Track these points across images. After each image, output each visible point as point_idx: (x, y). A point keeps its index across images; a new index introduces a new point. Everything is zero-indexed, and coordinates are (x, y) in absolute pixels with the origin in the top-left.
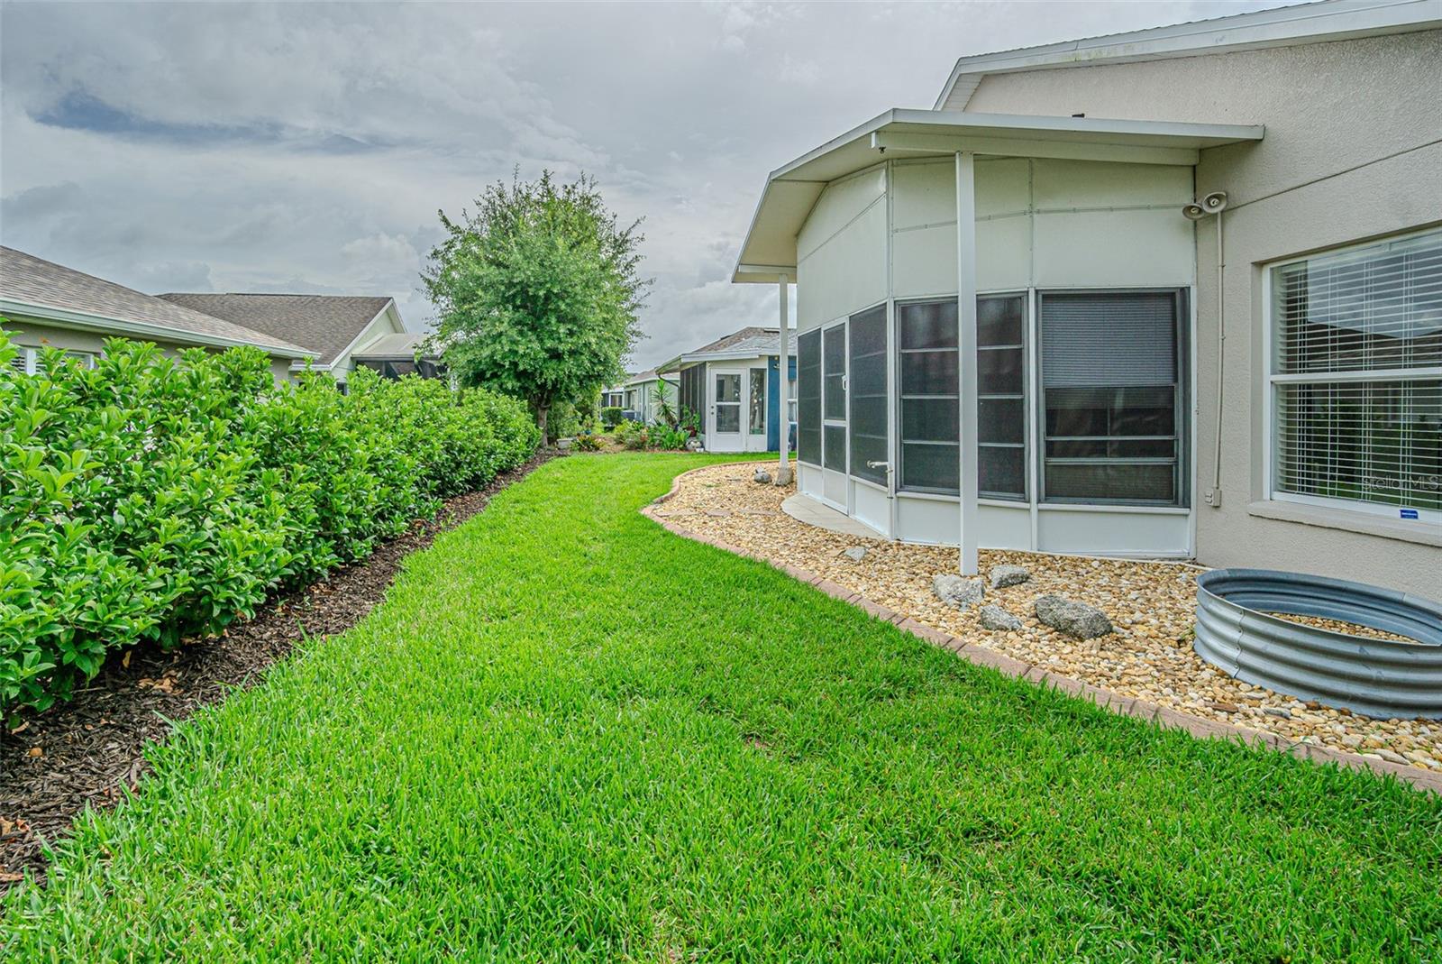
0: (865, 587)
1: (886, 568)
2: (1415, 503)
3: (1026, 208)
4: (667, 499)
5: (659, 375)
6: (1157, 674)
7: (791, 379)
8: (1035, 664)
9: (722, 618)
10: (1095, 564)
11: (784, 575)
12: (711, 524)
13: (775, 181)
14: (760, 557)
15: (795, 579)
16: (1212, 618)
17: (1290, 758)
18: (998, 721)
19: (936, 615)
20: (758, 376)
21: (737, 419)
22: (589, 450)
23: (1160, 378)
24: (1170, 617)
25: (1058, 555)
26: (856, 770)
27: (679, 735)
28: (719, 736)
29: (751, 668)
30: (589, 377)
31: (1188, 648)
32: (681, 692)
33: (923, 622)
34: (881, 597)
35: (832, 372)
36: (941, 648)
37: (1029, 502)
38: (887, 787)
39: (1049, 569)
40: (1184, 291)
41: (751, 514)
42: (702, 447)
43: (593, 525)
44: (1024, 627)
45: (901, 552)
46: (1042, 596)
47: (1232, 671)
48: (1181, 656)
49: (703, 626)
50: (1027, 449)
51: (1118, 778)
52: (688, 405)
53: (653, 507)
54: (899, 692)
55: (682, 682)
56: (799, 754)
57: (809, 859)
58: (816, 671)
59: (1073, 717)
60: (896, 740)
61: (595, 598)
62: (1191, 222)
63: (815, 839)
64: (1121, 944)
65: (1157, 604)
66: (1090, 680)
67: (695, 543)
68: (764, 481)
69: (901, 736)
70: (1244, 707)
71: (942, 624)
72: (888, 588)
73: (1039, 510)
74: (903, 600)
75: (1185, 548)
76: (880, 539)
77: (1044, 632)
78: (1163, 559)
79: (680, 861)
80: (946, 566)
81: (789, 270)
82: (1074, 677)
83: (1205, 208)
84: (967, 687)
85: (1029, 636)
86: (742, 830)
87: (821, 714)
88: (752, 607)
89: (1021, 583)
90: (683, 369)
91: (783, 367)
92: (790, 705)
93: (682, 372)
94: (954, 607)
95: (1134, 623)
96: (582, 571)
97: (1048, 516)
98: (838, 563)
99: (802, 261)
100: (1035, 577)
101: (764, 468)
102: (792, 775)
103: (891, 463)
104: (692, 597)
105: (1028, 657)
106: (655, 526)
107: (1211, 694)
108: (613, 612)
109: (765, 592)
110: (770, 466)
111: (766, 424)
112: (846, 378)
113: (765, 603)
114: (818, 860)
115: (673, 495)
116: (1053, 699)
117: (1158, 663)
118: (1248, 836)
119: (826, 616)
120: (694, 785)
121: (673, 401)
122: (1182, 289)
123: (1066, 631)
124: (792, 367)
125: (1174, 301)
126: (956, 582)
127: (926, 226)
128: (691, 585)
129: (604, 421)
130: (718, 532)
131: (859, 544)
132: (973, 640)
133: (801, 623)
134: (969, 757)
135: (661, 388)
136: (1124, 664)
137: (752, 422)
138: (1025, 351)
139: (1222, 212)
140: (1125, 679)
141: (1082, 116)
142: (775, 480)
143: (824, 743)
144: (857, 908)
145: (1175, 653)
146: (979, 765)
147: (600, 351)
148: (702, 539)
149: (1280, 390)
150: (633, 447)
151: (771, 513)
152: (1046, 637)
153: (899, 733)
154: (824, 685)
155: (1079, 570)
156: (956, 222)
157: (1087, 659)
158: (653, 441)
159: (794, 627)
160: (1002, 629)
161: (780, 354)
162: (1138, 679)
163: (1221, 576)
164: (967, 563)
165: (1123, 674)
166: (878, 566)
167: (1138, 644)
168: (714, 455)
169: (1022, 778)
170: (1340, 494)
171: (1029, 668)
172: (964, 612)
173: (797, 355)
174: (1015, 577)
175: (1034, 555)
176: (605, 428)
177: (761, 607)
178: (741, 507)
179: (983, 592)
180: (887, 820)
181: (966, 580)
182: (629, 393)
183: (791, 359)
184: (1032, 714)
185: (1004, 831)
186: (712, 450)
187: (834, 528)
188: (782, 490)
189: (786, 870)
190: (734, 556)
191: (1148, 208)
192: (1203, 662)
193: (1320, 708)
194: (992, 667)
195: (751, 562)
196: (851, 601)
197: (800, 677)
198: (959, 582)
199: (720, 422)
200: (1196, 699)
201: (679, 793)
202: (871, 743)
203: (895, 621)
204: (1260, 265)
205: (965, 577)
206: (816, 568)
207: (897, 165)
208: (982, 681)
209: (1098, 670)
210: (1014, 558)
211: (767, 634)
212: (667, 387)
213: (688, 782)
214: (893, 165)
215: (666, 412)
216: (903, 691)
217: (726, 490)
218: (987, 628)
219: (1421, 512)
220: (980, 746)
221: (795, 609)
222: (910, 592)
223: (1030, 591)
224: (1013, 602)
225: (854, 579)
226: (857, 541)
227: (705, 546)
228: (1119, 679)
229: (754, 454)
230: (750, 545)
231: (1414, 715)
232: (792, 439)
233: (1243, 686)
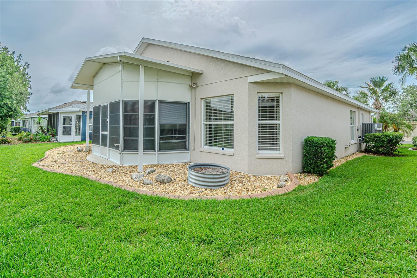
0: (113, 179)
1: (119, 173)
2: (224, 147)
3: (157, 80)
4: (43, 159)
5: (39, 115)
6: (180, 188)
7: (90, 118)
8: (155, 191)
9: (67, 195)
10: (170, 165)
11: (88, 179)
12: (61, 166)
13: (88, 61)
14: (80, 175)
15: (91, 180)
16: (190, 175)
17: (201, 200)
18: (146, 206)
19: (132, 184)
20: (78, 117)
21: (70, 131)
22: (5, 143)
23: (184, 122)
24: (184, 175)
25: (162, 164)
26: (110, 227)
27: (54, 232)
28: (69, 229)
29: (78, 208)
30: (6, 116)
31: (186, 182)
32: (54, 220)
33: (129, 186)
34: (117, 181)
35: (103, 118)
36: (133, 192)
37: (156, 152)
38: (118, 229)
39: (160, 168)
40: (189, 103)
41: (76, 162)
42: (57, 140)
43: (11, 172)
44: (153, 183)
45: (123, 168)
46: (158, 175)
47: (194, 185)
48: (185, 184)
49: (60, 199)
50: (155, 139)
51: (170, 212)
52: (51, 126)
53: (38, 163)
54: (122, 205)
55: (54, 217)
56: (94, 227)
57: (98, 251)
58: (98, 204)
59: (162, 202)
60: (121, 217)
61: (15, 198)
62: (190, 88)
63: (99, 246)
64: (168, 245)
65: (182, 173)
66: (167, 192)
67: (56, 173)
68: (80, 151)
69: (122, 215)
70: (195, 192)
71: (133, 186)
72: (119, 178)
73: (158, 154)
74: (123, 181)
75: (188, 160)
76: (117, 165)
77: (157, 183)
78: (184, 163)
79: (58, 266)
80: (135, 170)
81: (91, 86)
82: (163, 193)
83: (193, 86)
84: (139, 200)
85: (154, 185)
86: (77, 251)
87: (100, 215)
88: (78, 190)
89: (153, 172)
90: (50, 114)
91: (88, 115)
92: (91, 215)
93: (48, 115)
94: (136, 181)
95: (177, 178)
96: (8, 189)
97: (160, 155)
98: (105, 173)
99: (96, 84)
100: (156, 170)
101: (80, 146)
102: (92, 233)
103: (121, 144)
104: (56, 191)
105: (154, 190)
106: (39, 170)
107: (190, 190)
108: (24, 201)
109: (82, 185)
110: (83, 146)
111: (81, 132)
112: (108, 120)
113: (82, 188)
114: (100, 251)
115: (46, 158)
116: (158, 198)
117: (180, 186)
118: (192, 216)
119: (101, 189)
120: (61, 244)
121: (44, 124)
122: (188, 102)
123: (162, 182)
124: (91, 114)
125: (187, 104)
126: (137, 174)
127: (132, 81)
128: (55, 187)
129: (11, 132)
130: (64, 169)
131: (111, 167)
132: (141, 188)
133: (94, 192)
134: (139, 216)
135: (40, 120)
136: (174, 187)
137: (76, 132)
138: (155, 115)
139: (196, 87)
140: (174, 191)
141: (169, 62)
142: (84, 150)
143: (101, 222)
144: (111, 258)
145: (184, 183)
146: (141, 217)
147: (12, 107)
148: (58, 172)
149: (205, 125)
150: (26, 142)
151: (83, 161)
152: (158, 185)
153: (121, 215)
154: (101, 208)
155: (166, 167)
156: (139, 81)
157: (166, 188)
158: (36, 139)
159: (91, 194)
160: (148, 185)
161: (87, 110)
162: (176, 190)
163: (193, 165)
164: (140, 169)
165: (173, 190)
166: (116, 173)
167: (177, 183)
168: (61, 143)
169: (150, 218)
170: (214, 146)
171: (153, 193)
172: (139, 182)
173: (93, 111)
174: (152, 171)
175: (157, 165)
176: (12, 134)
177: (81, 190)
178: (72, 160)
179: (144, 176)
180: (118, 236)
181: (139, 174)
182: (24, 121)
183: (91, 112)
184: (154, 203)
185: (146, 230)
186: (60, 141)
187: (103, 163)
188: (86, 153)
189: (91, 256)
190: (71, 176)
191: (182, 84)
192: (189, 184)
193: (207, 189)
194: (145, 194)
195: (77, 177)
196: (109, 184)
197: (94, 207)
198: (138, 174)
199: (64, 132)
200: (187, 192)
201: (56, 248)
202: (114, 219)
203: (121, 187)
204: (202, 99)
205: (140, 172)
206: (98, 176)
207: (125, 64)
208: (142, 198)
209: (168, 190)
210: (152, 166)
211: (82, 197)
212: (42, 120)
213: (59, 244)
214: (124, 64)
215: (41, 128)
216: (123, 204)
217: (67, 154)
218: (144, 185)
219: (225, 149)
220: (141, 213)
221: (92, 188)
222: (125, 179)
223: (155, 174)
224: (151, 177)
225: (109, 177)
226: (110, 167)
227: (60, 174)
228: (173, 191)
229: (76, 142)
230: (76, 172)
231: (220, 187)
232: (90, 137)
233: (195, 188)
